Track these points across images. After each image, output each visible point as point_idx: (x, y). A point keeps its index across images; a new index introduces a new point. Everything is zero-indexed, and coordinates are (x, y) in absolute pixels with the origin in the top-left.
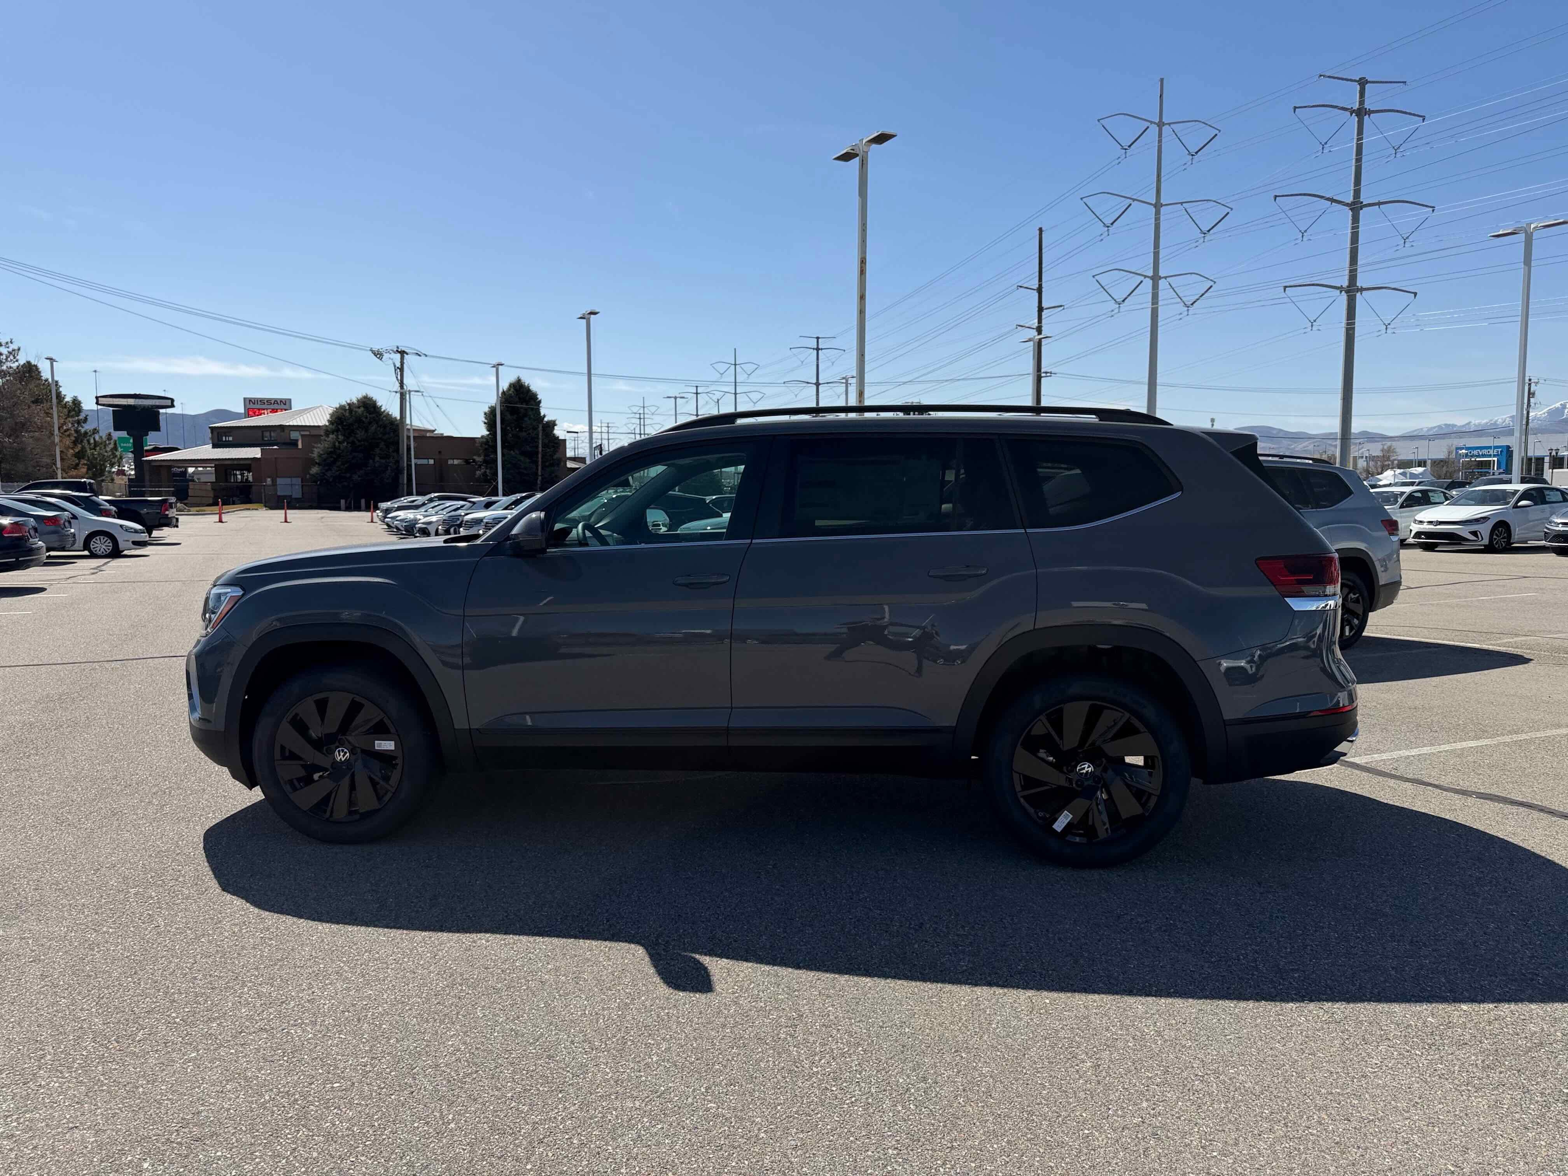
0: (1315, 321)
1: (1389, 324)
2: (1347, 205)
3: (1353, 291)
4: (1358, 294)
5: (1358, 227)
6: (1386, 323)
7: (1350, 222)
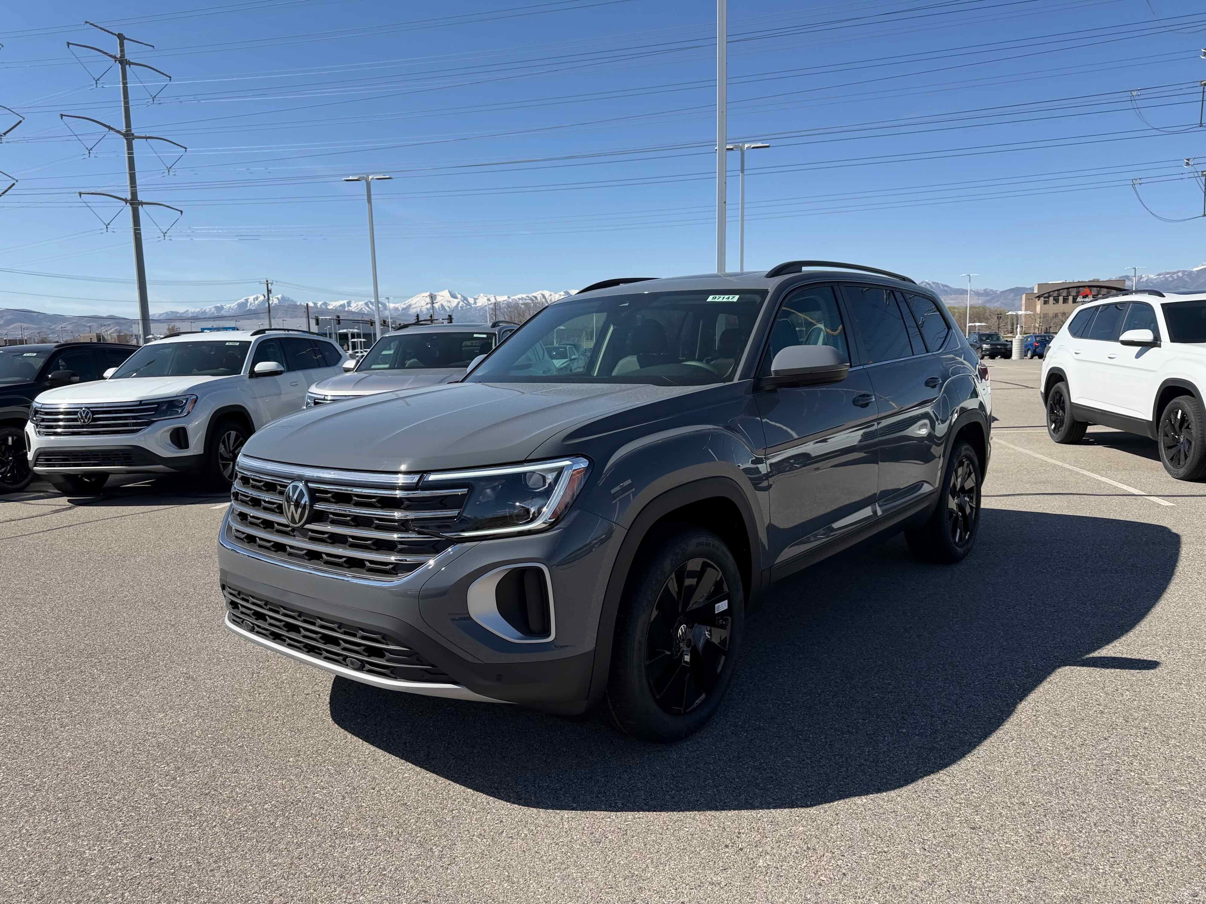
0: (109, 224)
1: (166, 233)
2: (122, 134)
3: (136, 204)
4: (140, 207)
5: (132, 153)
6: (164, 231)
7: (126, 148)
